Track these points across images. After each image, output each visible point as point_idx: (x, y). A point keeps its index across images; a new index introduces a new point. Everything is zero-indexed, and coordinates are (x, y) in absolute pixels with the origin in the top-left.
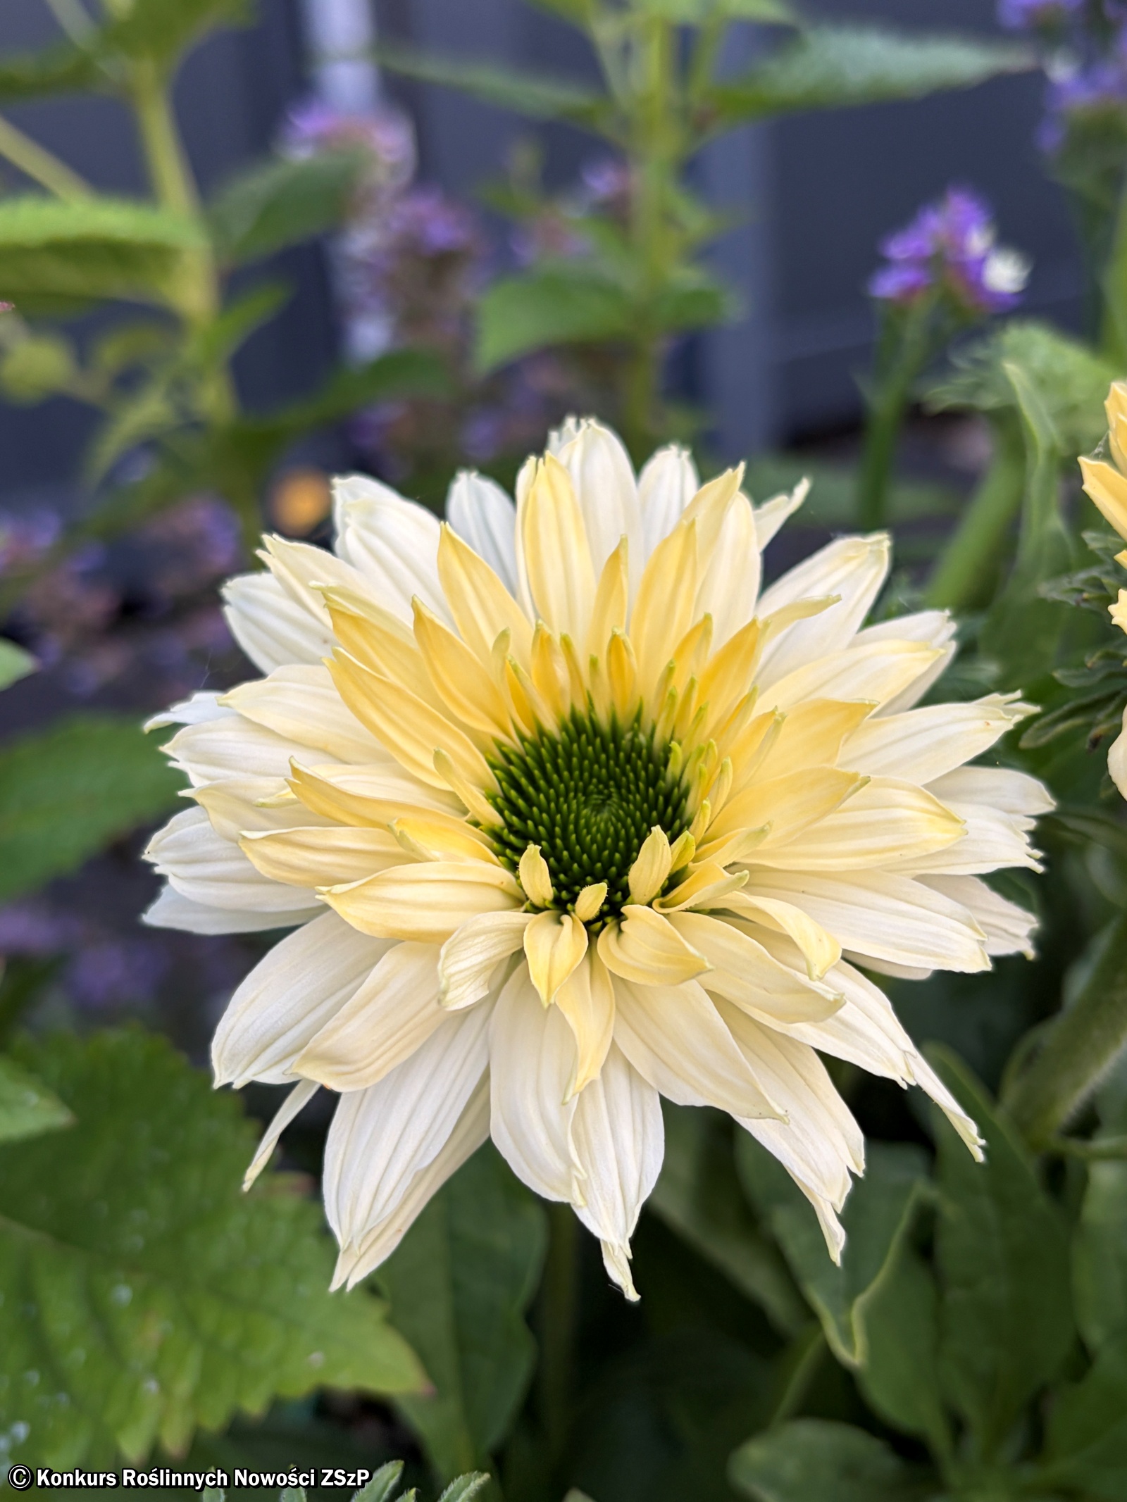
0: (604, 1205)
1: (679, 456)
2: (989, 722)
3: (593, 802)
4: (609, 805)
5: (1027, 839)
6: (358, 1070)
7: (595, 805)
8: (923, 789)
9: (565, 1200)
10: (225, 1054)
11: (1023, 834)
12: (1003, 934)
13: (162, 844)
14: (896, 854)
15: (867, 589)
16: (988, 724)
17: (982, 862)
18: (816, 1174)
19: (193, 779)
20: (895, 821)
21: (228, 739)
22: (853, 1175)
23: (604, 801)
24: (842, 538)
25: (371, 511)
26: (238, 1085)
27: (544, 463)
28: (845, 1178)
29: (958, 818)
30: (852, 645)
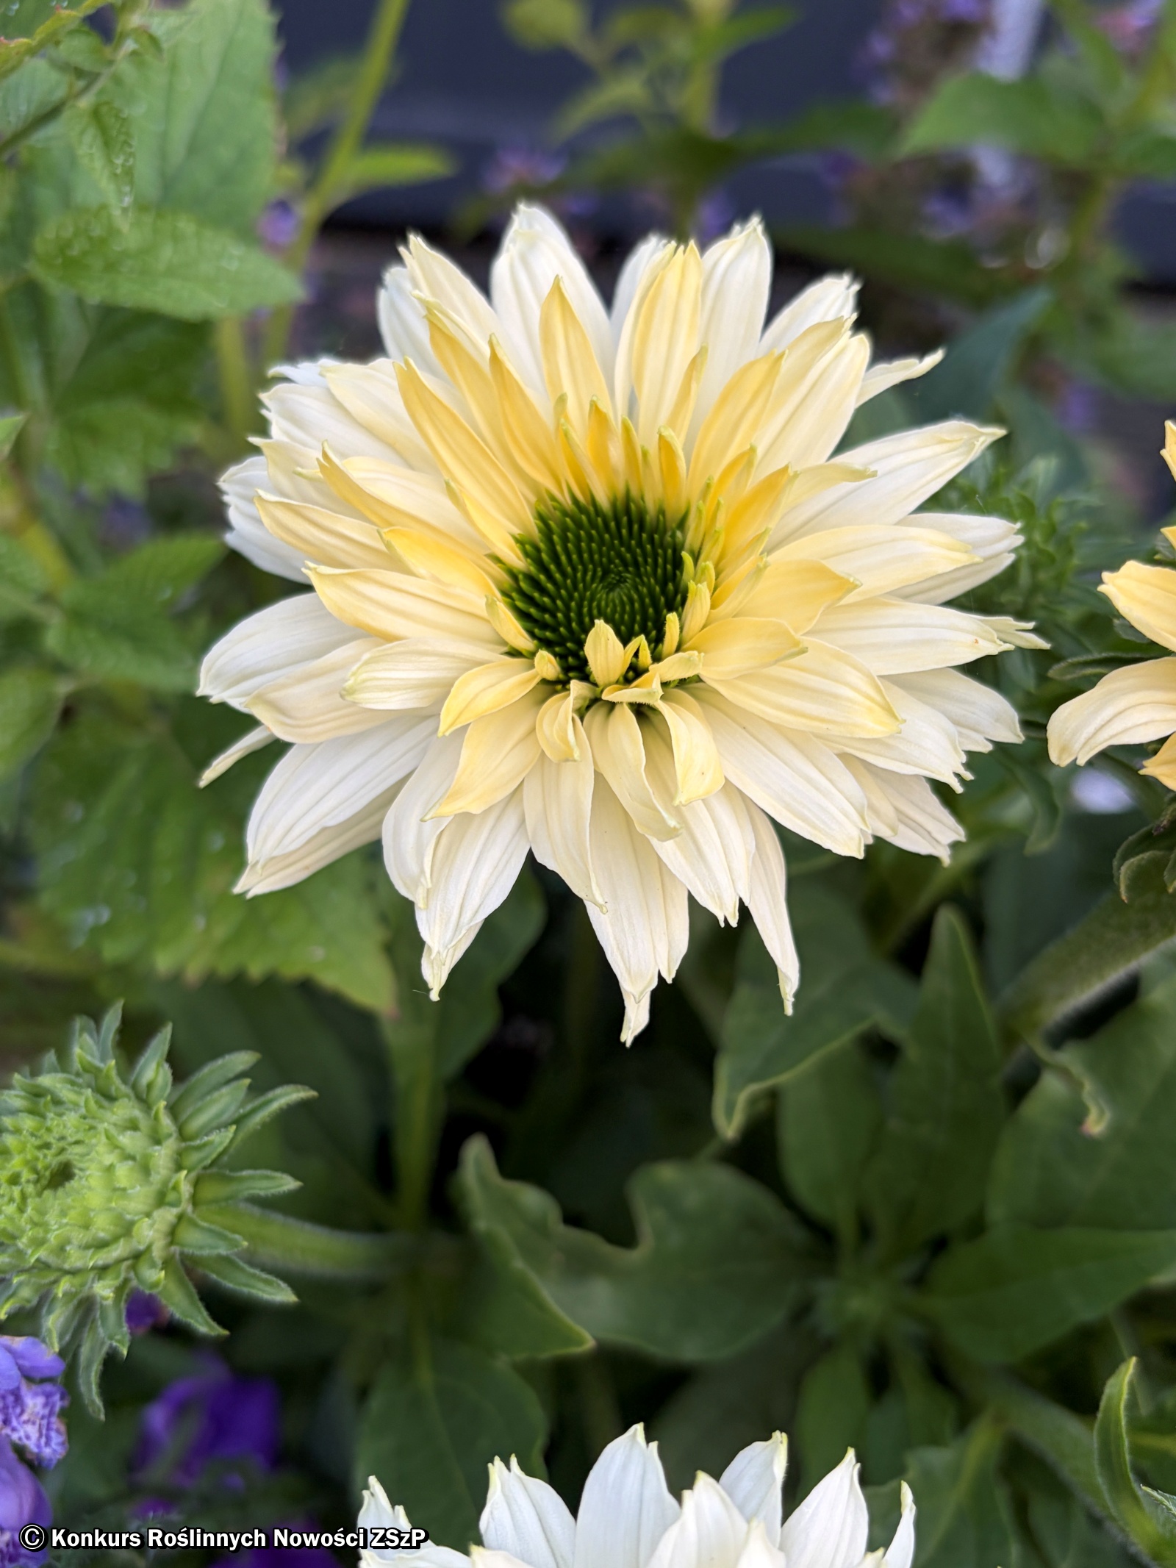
0: (440, 916)
1: (848, 287)
2: (980, 640)
3: (610, 580)
4: (621, 588)
5: (964, 758)
6: (298, 726)
7: (610, 584)
8: (876, 678)
9: (411, 898)
10: (213, 671)
11: (963, 753)
12: (926, 834)
13: (235, 477)
14: (824, 726)
15: (939, 476)
16: (977, 642)
17: (907, 763)
18: (625, 964)
19: (275, 430)
20: (836, 696)
21: (313, 408)
22: (661, 978)
23: (619, 581)
24: (960, 419)
25: (532, 244)
26: (214, 700)
27: (684, 252)
28: (652, 979)
29: (897, 715)
30: (900, 523)
